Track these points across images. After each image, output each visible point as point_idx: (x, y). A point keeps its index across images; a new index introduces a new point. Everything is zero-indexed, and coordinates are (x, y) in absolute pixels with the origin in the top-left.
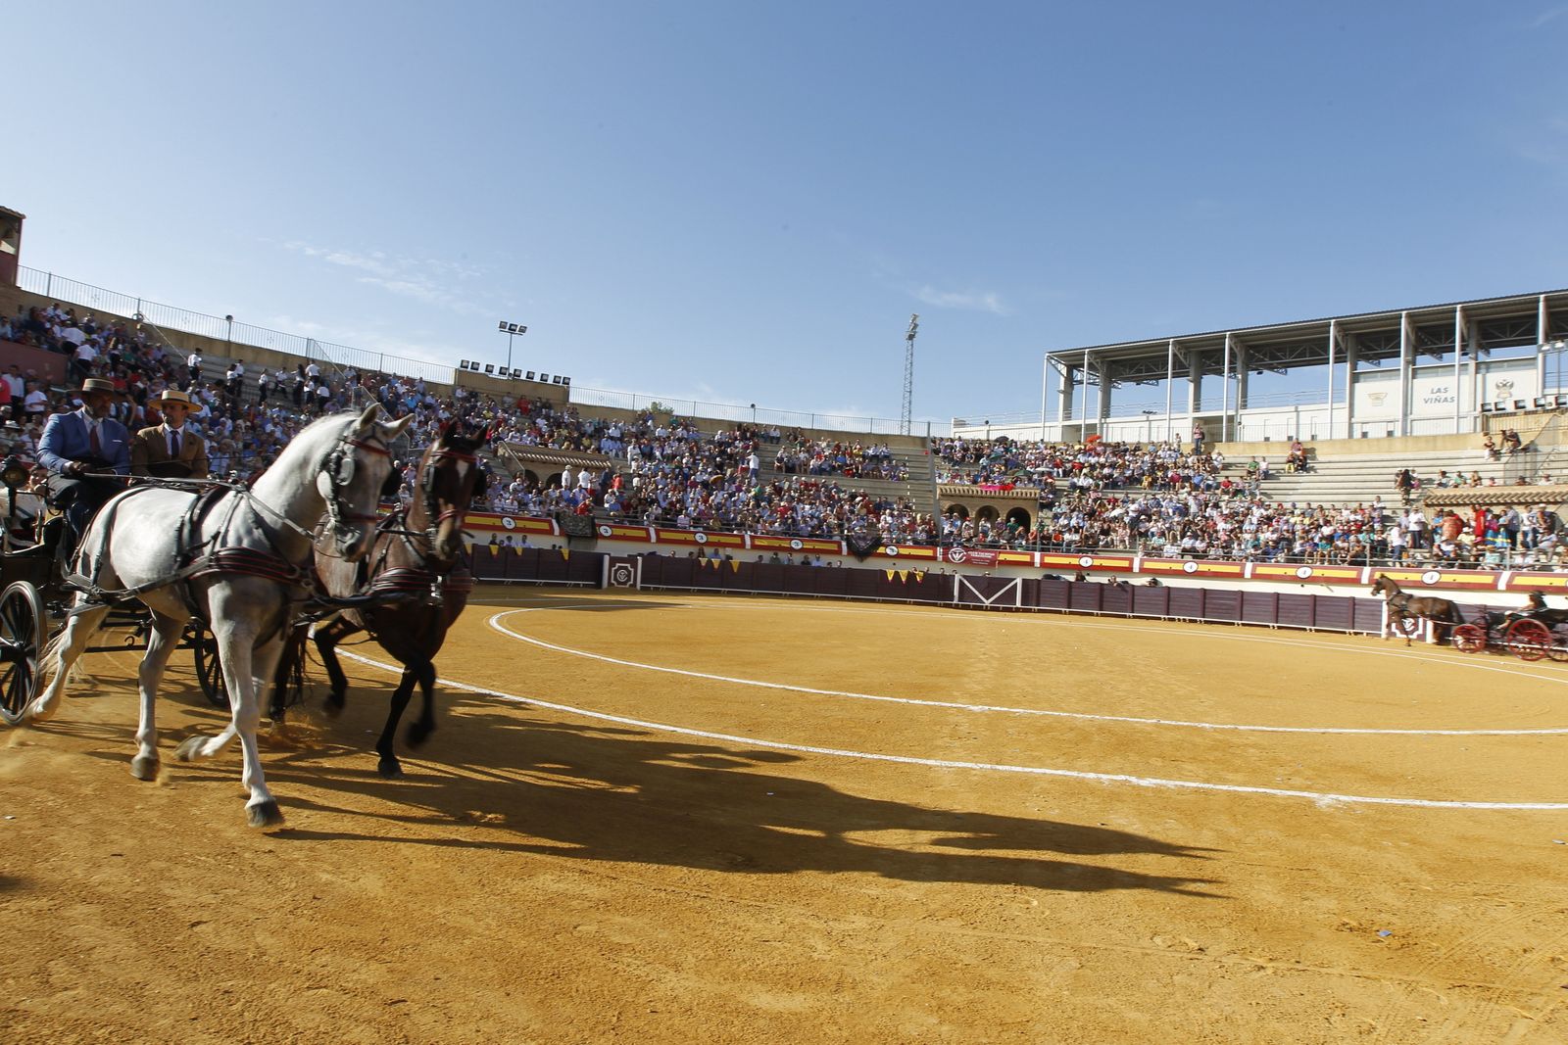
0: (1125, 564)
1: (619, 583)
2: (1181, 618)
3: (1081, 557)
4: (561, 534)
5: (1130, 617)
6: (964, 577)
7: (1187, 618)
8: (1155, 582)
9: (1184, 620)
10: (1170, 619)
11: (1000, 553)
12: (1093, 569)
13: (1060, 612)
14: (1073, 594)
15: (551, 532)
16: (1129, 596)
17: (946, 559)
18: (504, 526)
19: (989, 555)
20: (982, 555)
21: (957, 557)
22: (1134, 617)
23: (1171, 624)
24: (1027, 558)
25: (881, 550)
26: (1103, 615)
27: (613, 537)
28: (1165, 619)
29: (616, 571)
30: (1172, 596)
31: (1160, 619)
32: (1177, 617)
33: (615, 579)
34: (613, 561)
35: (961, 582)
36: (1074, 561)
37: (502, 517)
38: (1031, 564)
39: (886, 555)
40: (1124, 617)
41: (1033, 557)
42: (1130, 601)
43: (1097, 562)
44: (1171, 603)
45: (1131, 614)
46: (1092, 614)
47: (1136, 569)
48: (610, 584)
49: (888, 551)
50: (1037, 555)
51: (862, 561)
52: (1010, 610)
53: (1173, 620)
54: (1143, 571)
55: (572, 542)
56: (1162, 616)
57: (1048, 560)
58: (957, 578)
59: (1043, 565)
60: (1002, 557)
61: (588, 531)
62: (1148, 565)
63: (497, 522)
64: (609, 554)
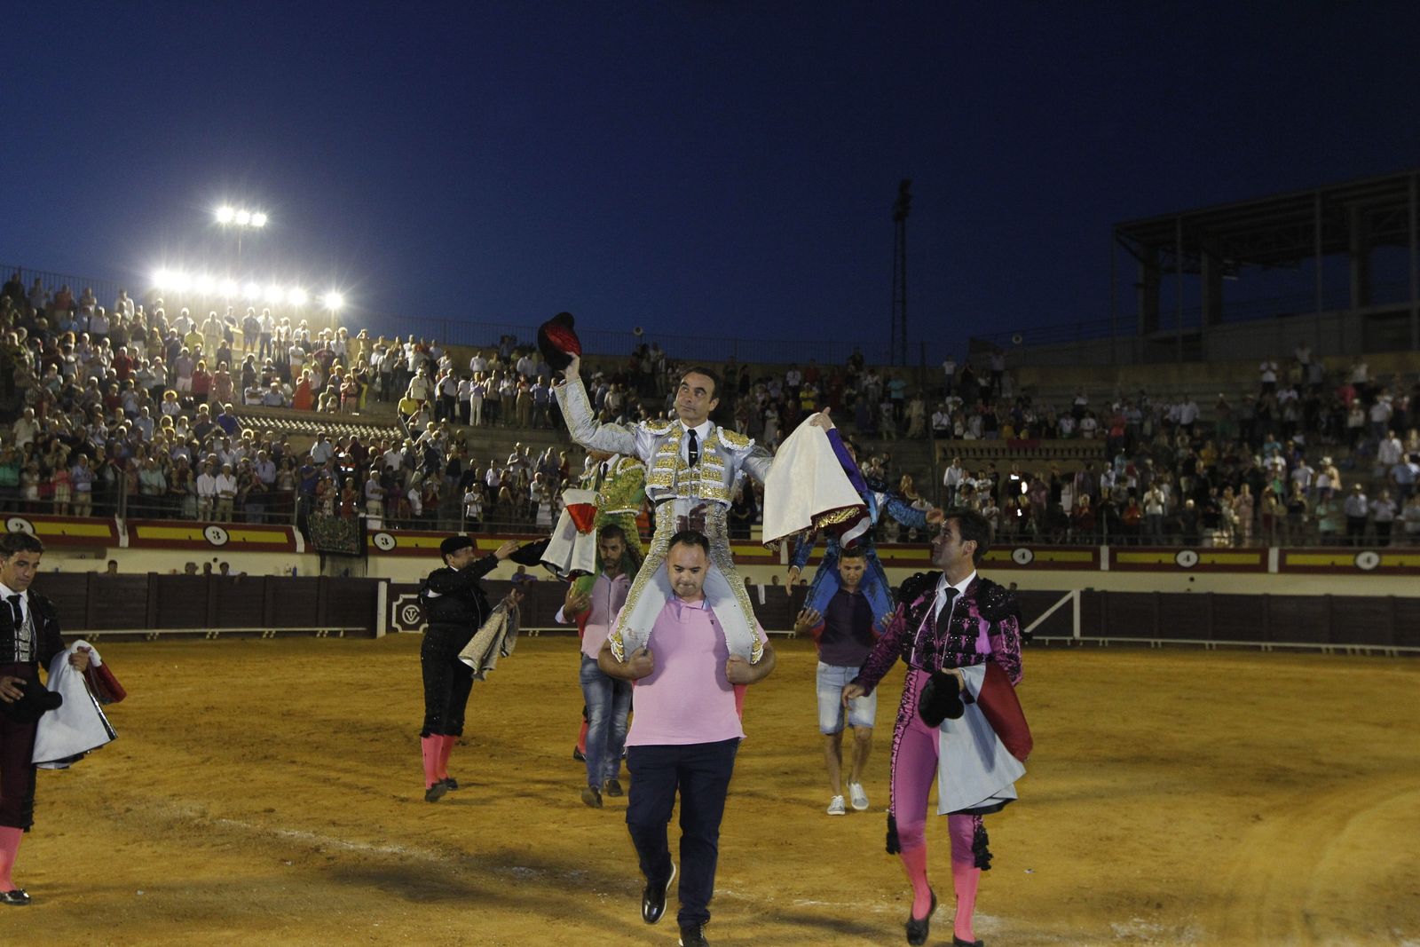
1: (406, 627)
2: (1357, 647)
3: (1178, 551)
4: (308, 550)
7: (1368, 647)
9: (1363, 651)
15: (290, 547)
18: (208, 542)
27: (397, 552)
28: (1327, 650)
29: (400, 608)
33: (399, 620)
34: (395, 590)
37: (205, 527)
48: (389, 628)
52: (1061, 646)
55: (328, 563)
61: (354, 546)
63: (196, 534)
64: (388, 581)
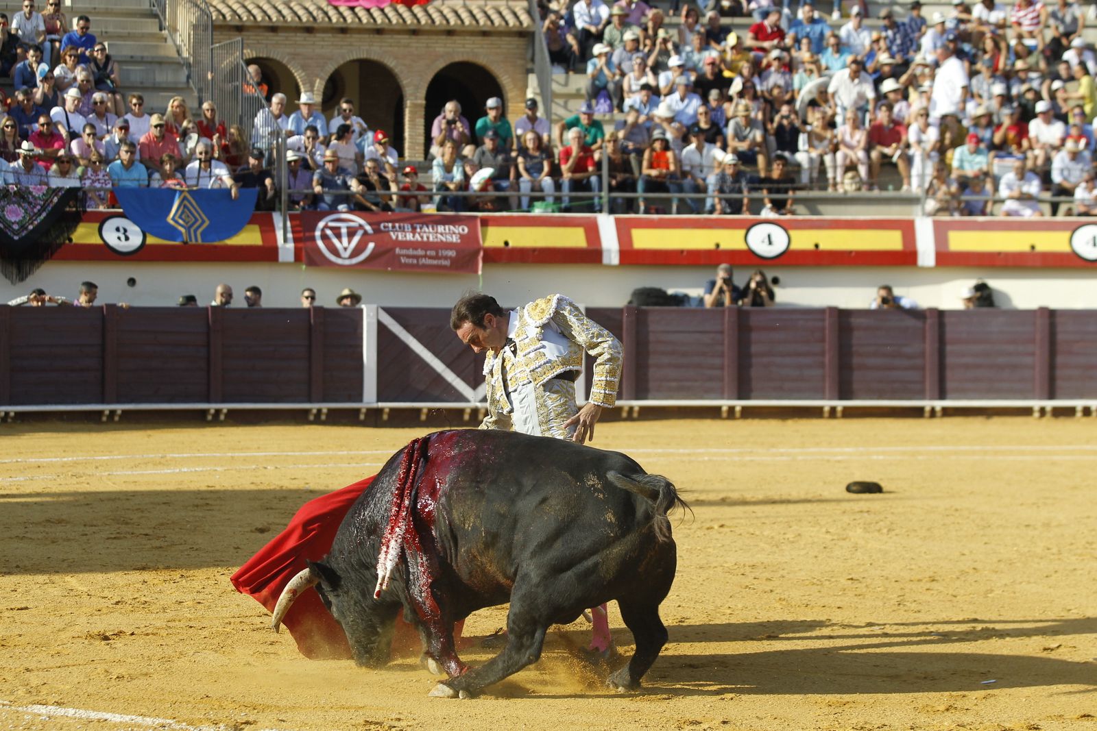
0: (891, 241)
3: (749, 226)
5: (933, 413)
6: (392, 312)
8: (984, 296)
10: (1059, 413)
11: (485, 223)
12: (791, 259)
13: (713, 413)
14: (754, 349)
16: (930, 346)
17: (307, 256)
19: (451, 234)
20: (429, 234)
21: (345, 245)
22: (947, 412)
23: (1064, 424)
24: (574, 238)
25: (83, 234)
26: (849, 413)
28: (1043, 411)
30: (1060, 337)
31: (1027, 412)
32: (1079, 404)
35: (382, 329)
36: (730, 240)
38: (590, 256)
39: (105, 254)
40: (917, 413)
41: (592, 231)
42: (930, 362)
43: (804, 240)
44: (1060, 359)
45: (939, 404)
46: (816, 413)
47: (926, 254)
49: (111, 237)
50: (607, 223)
51: (22, 276)
53: (1070, 412)
54: (948, 261)
56: (1036, 404)
57: (645, 239)
58: (369, 317)
59: (631, 258)
60: (494, 237)
62: (961, 241)
